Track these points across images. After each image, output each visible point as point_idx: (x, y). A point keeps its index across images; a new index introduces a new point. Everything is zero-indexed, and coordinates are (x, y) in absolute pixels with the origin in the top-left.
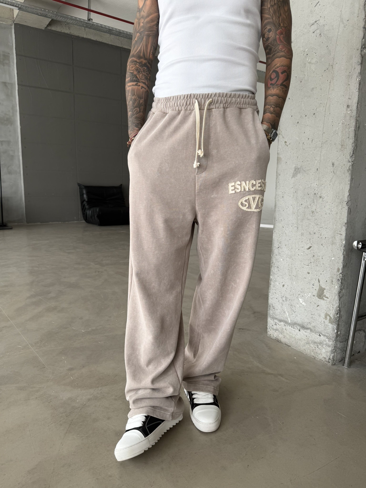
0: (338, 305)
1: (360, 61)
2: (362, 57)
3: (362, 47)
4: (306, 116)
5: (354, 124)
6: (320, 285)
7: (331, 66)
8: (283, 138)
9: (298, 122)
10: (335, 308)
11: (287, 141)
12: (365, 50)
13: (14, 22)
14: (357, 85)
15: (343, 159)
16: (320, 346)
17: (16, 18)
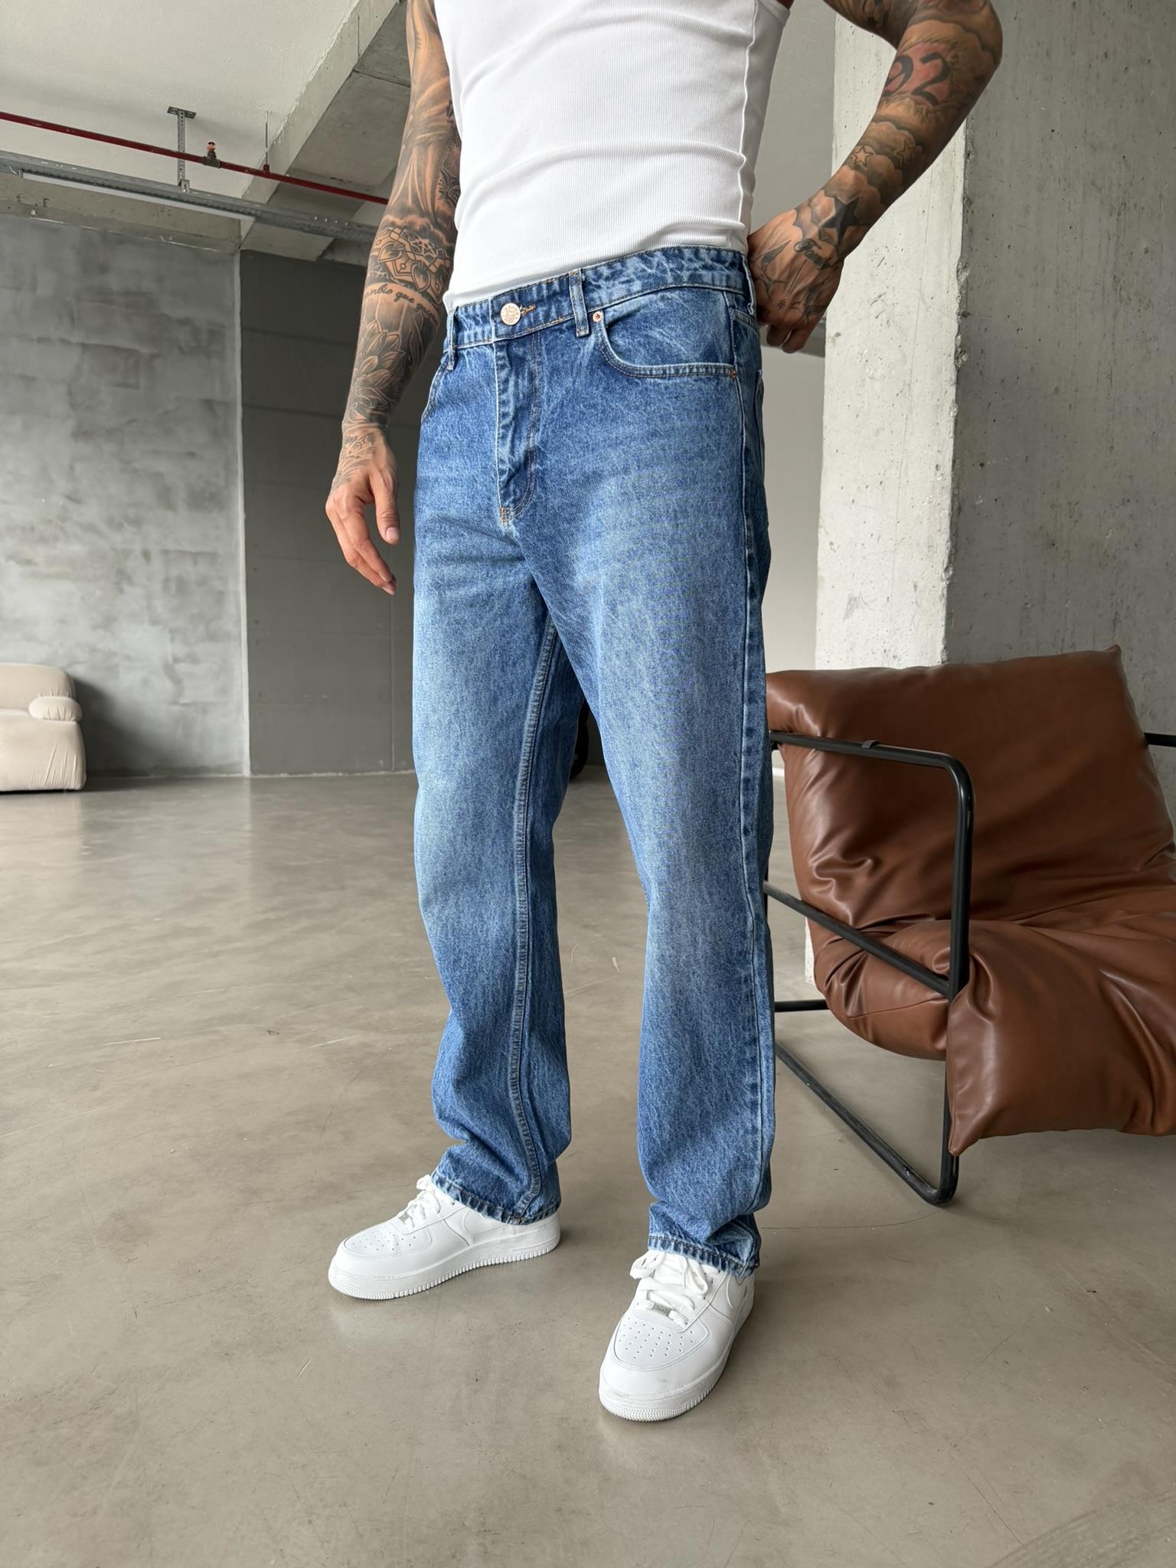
1: (954, 378)
2: (958, 370)
3: (956, 351)
4: (867, 487)
5: (948, 502)
7: (907, 387)
8: (827, 533)
9: (853, 501)
11: (833, 541)
12: (964, 357)
13: (239, 248)
14: (951, 427)
15: (932, 576)
17: (245, 237)
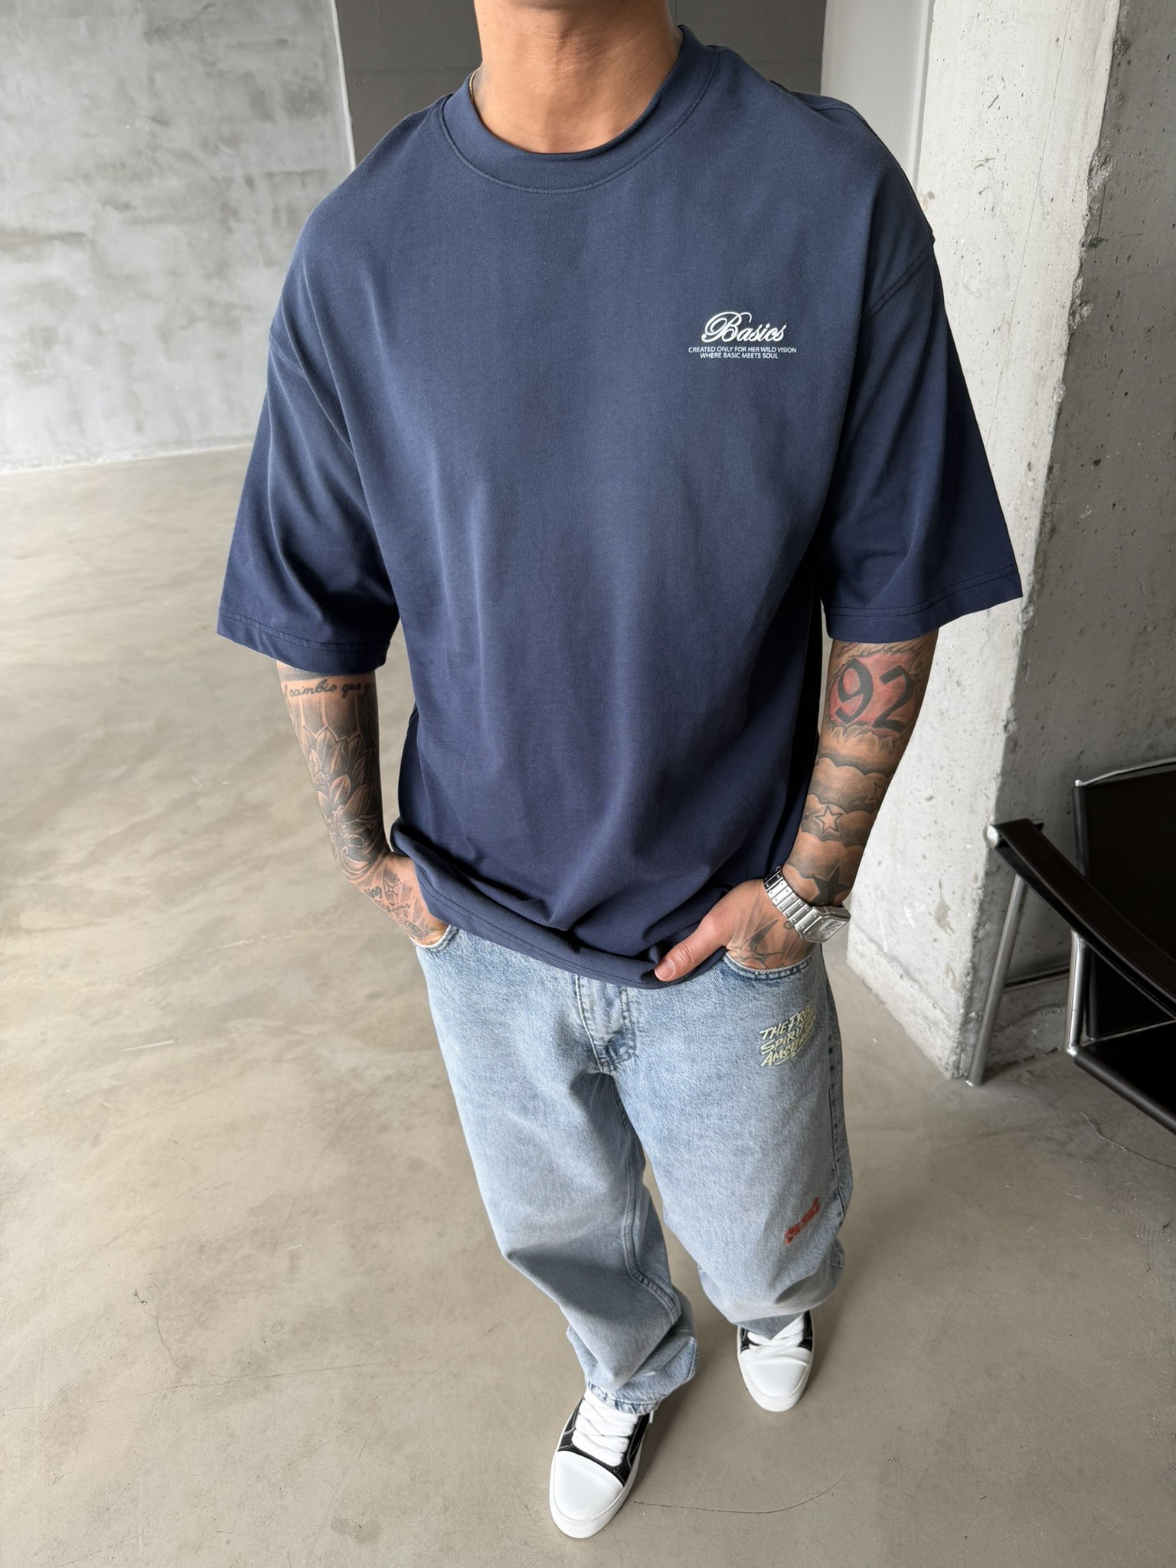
0: (968, 955)
1: (1065, 347)
2: (1072, 334)
3: (1072, 304)
5: (1035, 523)
6: (941, 896)
10: (963, 960)
12: (1085, 308)
14: (1052, 415)
16: (933, 1029)
